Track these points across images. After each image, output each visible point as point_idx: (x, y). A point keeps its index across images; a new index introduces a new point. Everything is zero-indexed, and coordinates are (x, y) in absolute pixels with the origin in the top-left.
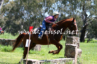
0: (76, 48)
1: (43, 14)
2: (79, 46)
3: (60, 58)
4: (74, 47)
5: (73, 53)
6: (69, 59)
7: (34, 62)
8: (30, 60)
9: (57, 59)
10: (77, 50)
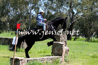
0: (64, 46)
1: (29, 11)
2: (66, 44)
3: (47, 56)
4: (62, 45)
5: (60, 51)
6: (56, 57)
7: (21, 60)
8: (17, 58)
9: (44, 57)
10: (65, 48)
